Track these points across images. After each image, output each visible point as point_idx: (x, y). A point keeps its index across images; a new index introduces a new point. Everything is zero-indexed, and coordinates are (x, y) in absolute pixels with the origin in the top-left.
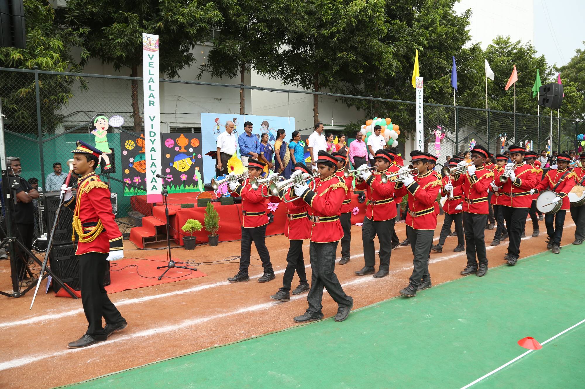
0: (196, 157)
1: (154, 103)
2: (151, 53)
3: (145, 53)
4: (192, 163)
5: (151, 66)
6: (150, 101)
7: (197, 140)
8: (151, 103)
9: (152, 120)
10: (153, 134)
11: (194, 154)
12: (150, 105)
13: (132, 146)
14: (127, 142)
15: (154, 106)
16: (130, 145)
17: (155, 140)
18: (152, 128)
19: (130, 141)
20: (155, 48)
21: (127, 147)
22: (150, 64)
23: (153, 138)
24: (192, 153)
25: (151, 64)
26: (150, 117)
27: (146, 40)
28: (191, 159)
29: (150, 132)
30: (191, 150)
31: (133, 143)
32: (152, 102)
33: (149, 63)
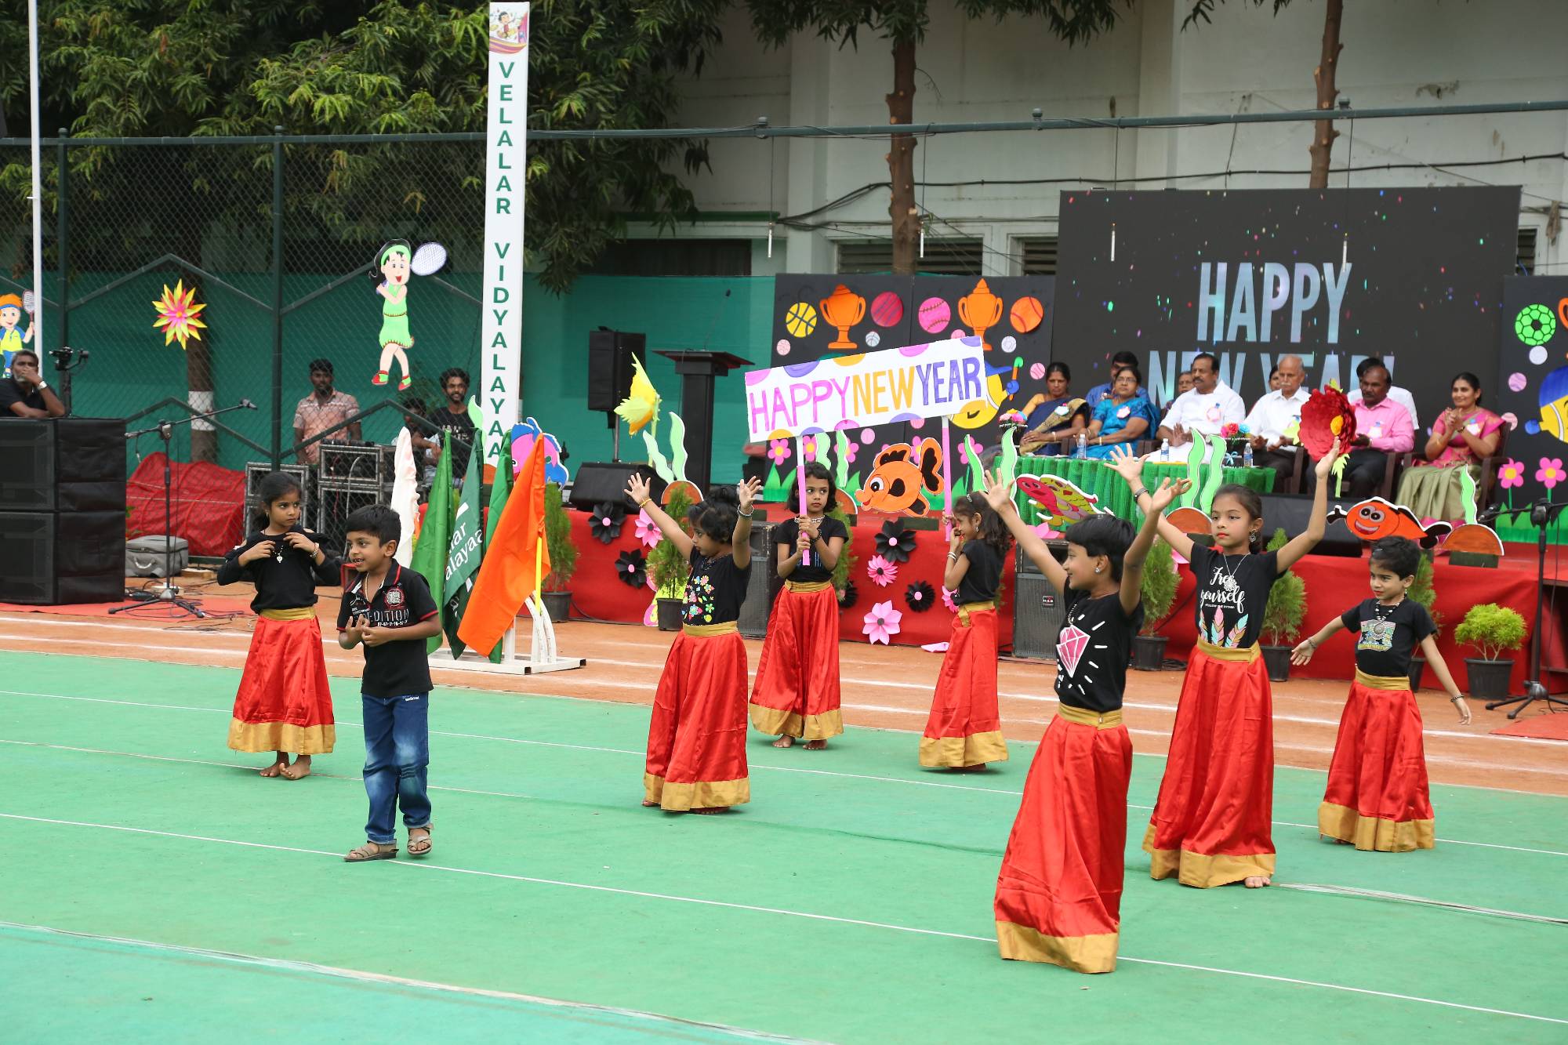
0: (1024, 371)
1: (508, 203)
2: (507, 59)
3: (495, 59)
4: (1005, 394)
5: (506, 96)
6: (499, 200)
7: (1036, 303)
8: (503, 206)
9: (502, 256)
10: (501, 295)
11: (1019, 362)
12: (498, 212)
13: (808, 324)
14: (794, 309)
15: (508, 212)
16: (801, 319)
17: (505, 312)
18: (501, 279)
19: (804, 306)
20: (517, 41)
21: (791, 328)
22: (504, 92)
23: (500, 308)
24: (1011, 357)
25: (506, 90)
26: (497, 245)
27: (497, 21)
28: (1005, 380)
29: (496, 290)
30: (1009, 344)
31: (812, 312)
32: (503, 203)
33: (503, 87)
